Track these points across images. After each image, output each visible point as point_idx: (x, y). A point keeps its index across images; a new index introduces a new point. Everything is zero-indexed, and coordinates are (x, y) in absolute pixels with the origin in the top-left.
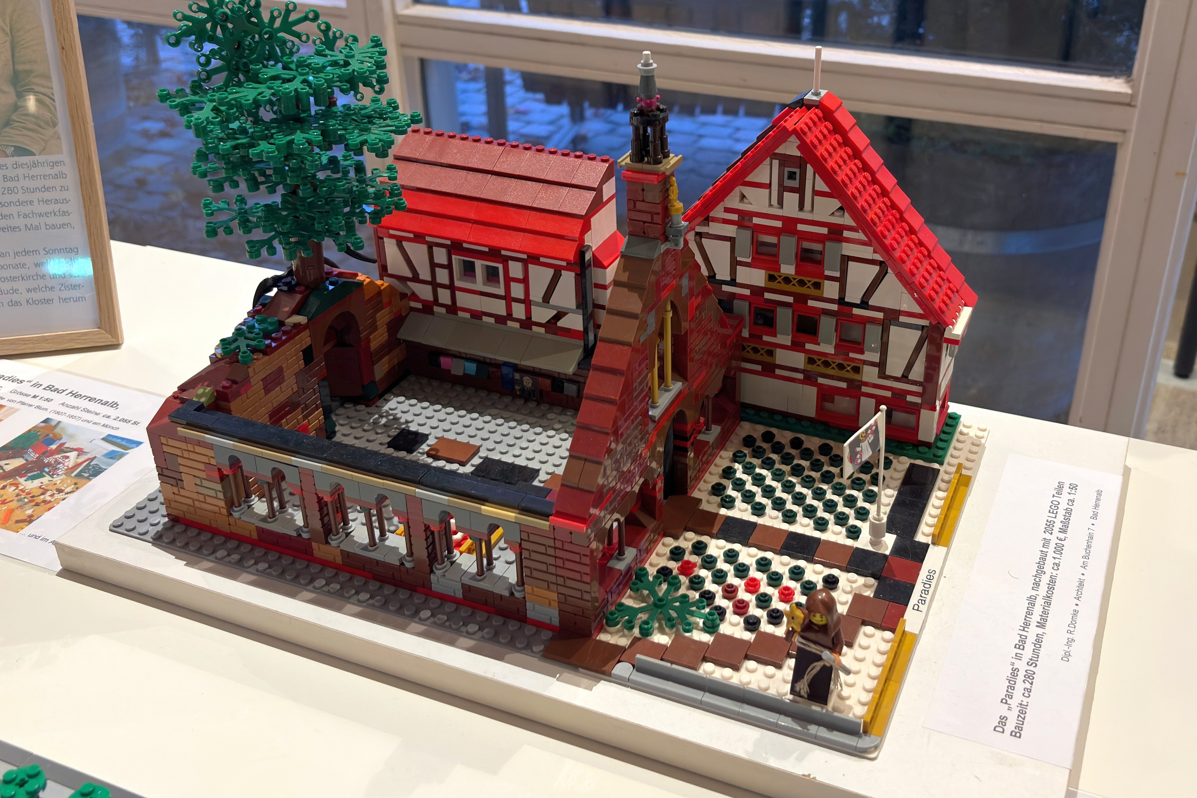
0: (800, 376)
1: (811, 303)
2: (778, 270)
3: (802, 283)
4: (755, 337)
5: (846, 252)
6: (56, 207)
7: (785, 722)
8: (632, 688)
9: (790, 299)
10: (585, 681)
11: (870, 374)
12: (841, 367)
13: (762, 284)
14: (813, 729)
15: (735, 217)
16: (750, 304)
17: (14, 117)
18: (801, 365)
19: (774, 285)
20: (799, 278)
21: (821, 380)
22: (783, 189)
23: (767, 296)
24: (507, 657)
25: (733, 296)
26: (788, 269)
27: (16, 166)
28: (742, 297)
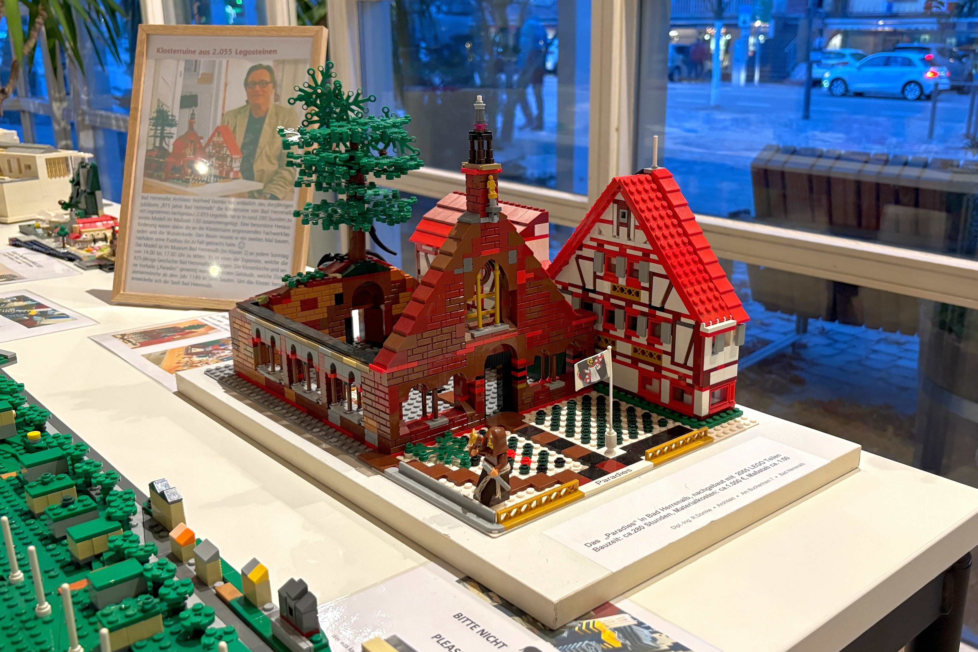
0: (629, 361)
1: (635, 307)
2: (617, 283)
3: (630, 292)
4: (606, 331)
5: (651, 270)
6: (282, 230)
9: (623, 304)
10: (370, 473)
11: (666, 361)
12: (651, 355)
13: (609, 292)
15: (595, 244)
16: (603, 307)
17: (275, 178)
18: (629, 353)
19: (615, 293)
20: (628, 288)
21: (641, 365)
22: (620, 224)
23: (613, 301)
25: (595, 300)
26: (622, 281)
27: (270, 205)
28: (599, 301)
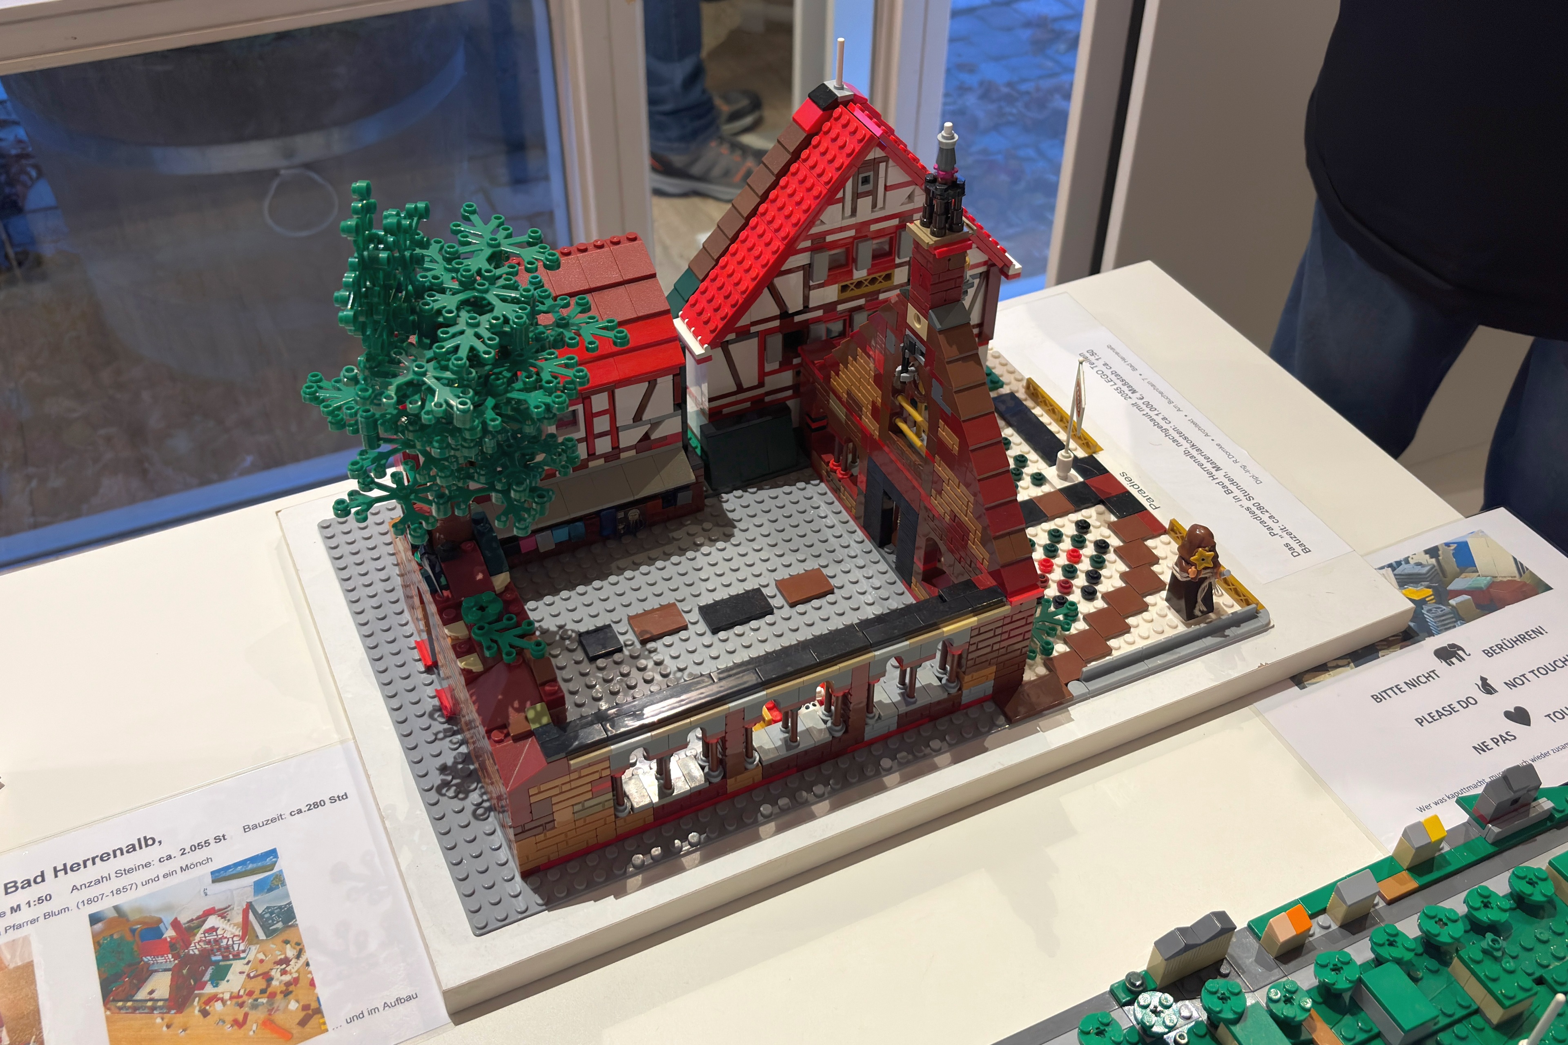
1: (881, 297)
3: (873, 281)
7: (1209, 641)
8: (1092, 697)
9: (862, 302)
10: (1060, 717)
14: (1231, 632)
19: (846, 295)
20: (870, 277)
23: (841, 307)
24: (986, 744)
25: (807, 323)
28: (815, 320)
